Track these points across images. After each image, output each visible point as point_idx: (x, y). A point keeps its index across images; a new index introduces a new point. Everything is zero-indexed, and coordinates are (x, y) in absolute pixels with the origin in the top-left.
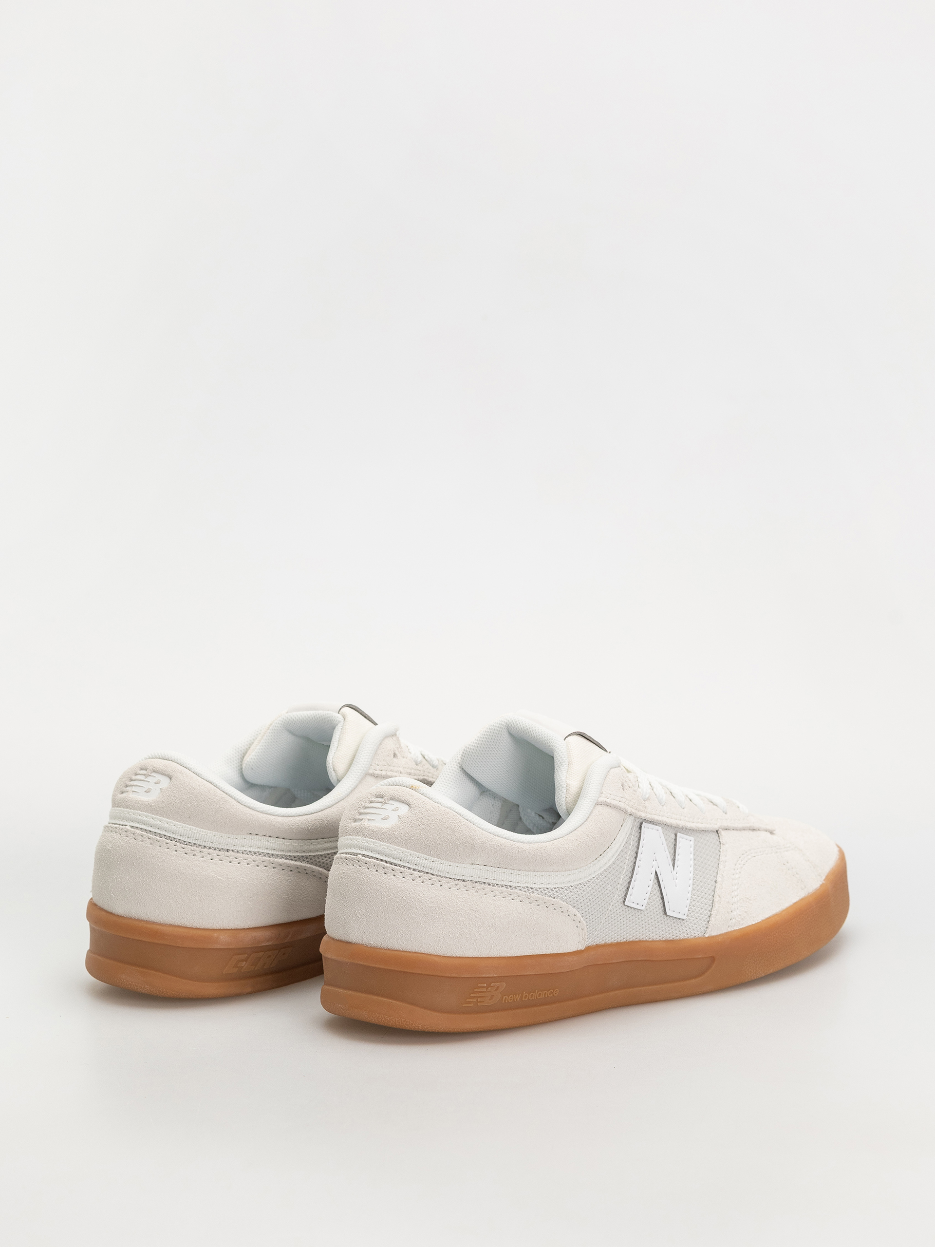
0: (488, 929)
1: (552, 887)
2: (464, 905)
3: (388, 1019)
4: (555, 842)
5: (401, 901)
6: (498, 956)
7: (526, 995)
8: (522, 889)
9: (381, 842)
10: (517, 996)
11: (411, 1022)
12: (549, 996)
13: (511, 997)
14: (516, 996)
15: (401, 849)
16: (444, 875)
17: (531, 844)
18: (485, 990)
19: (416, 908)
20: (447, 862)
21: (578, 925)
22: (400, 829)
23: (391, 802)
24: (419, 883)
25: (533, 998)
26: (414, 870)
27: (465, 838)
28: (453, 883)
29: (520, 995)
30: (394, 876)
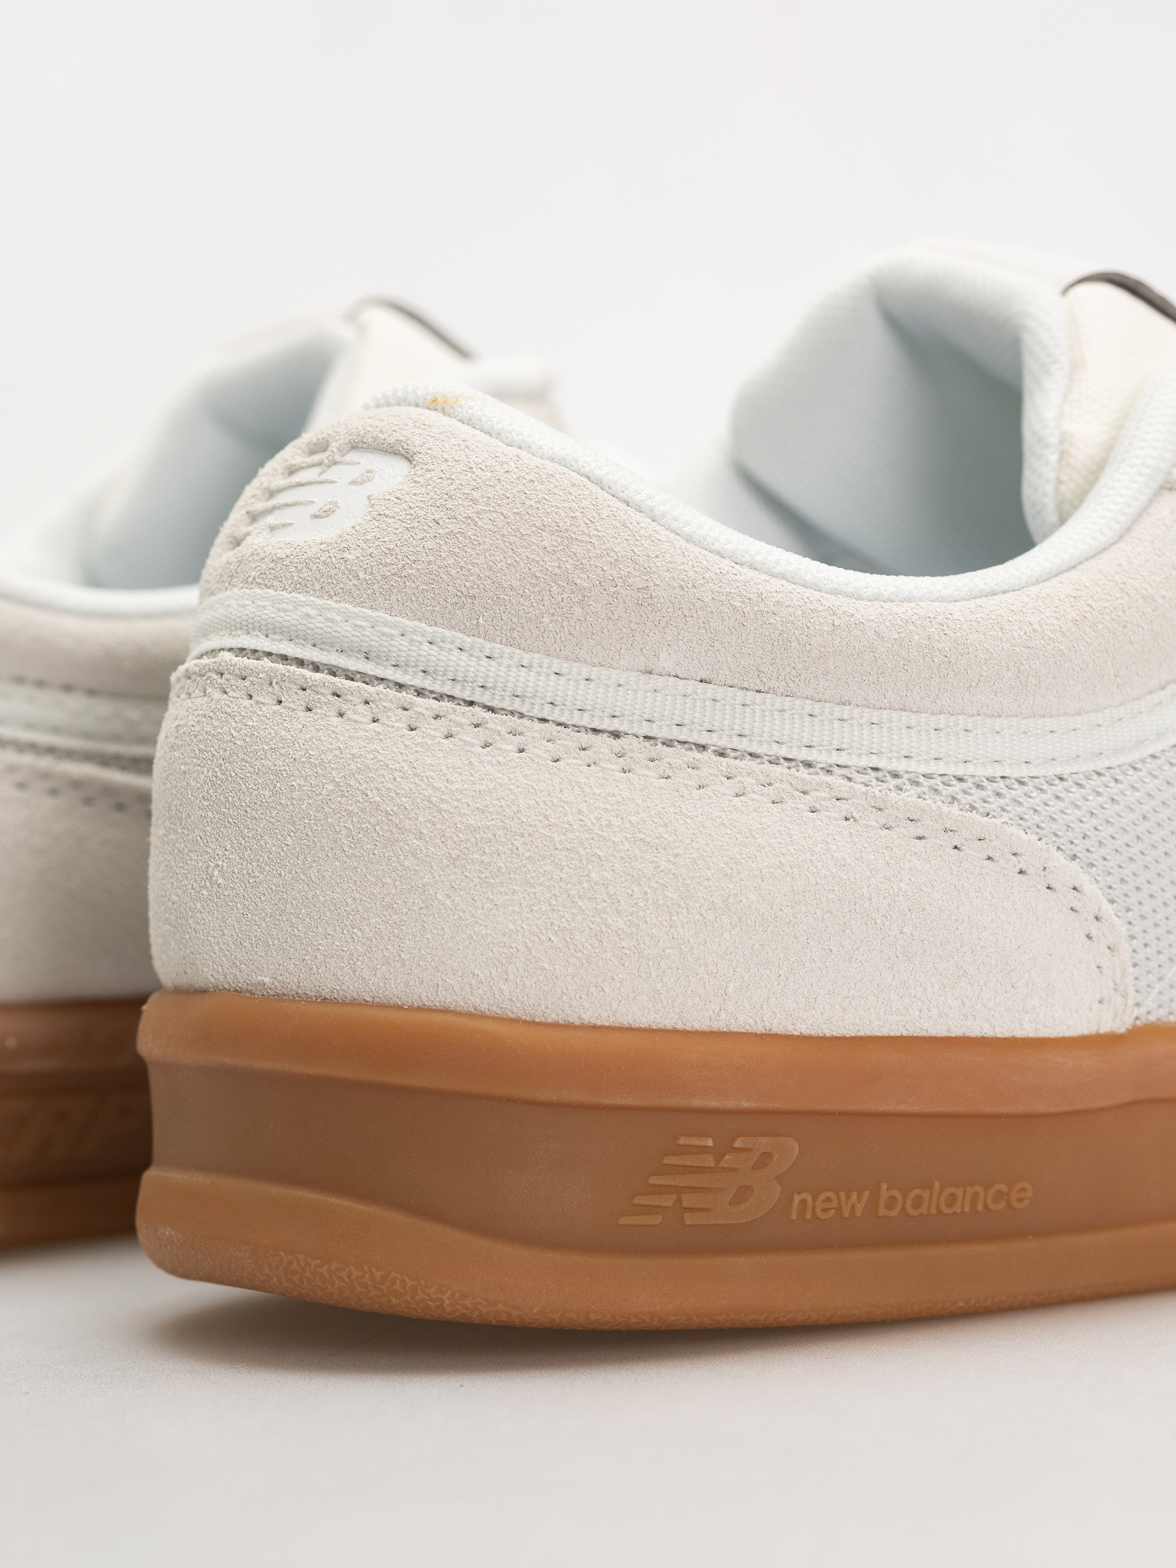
0: (711, 916)
1: (982, 772)
2: (609, 825)
3: (324, 1270)
4: (989, 603)
5: (364, 810)
6: (759, 1029)
7: (893, 1198)
8: (855, 775)
9: (301, 597)
10: (854, 1196)
11: (410, 1283)
12: (991, 1206)
13: (828, 1199)
14: (848, 1197)
15: (369, 612)
16: (537, 712)
17: (887, 606)
18: (709, 1161)
19: (420, 836)
20: (546, 661)
21: (1094, 928)
22: (366, 541)
23: (353, 456)
24: (434, 738)
25: (924, 1210)
26: (420, 692)
27: (615, 563)
28: (569, 740)
29: (867, 1194)
30: (341, 715)
